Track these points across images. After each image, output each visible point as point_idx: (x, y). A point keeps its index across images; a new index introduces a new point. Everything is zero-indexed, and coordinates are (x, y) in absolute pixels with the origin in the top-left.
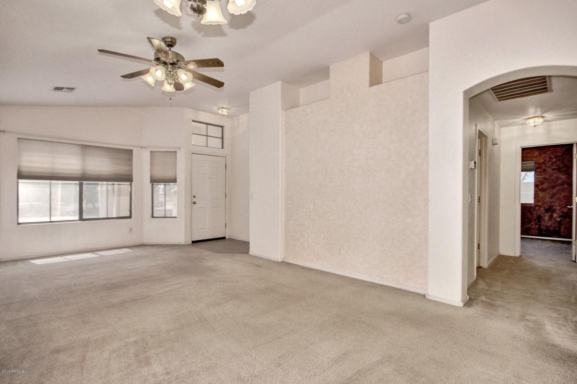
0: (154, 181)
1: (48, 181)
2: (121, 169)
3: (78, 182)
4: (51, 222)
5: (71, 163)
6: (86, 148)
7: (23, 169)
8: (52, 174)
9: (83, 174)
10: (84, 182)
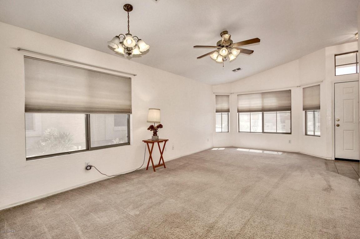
0: (306, 109)
1: (249, 113)
2: (284, 103)
3: (261, 113)
4: (250, 132)
5: (257, 103)
6: (264, 94)
7: (239, 108)
8: (250, 109)
9: (263, 108)
10: (264, 112)
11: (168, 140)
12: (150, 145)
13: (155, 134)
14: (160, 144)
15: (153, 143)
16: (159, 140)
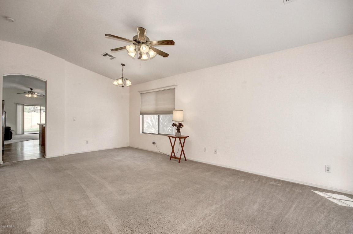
11: (189, 137)
12: (173, 140)
13: (179, 131)
14: (181, 139)
15: (176, 138)
16: (182, 137)
